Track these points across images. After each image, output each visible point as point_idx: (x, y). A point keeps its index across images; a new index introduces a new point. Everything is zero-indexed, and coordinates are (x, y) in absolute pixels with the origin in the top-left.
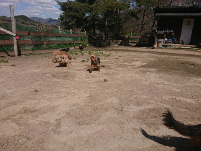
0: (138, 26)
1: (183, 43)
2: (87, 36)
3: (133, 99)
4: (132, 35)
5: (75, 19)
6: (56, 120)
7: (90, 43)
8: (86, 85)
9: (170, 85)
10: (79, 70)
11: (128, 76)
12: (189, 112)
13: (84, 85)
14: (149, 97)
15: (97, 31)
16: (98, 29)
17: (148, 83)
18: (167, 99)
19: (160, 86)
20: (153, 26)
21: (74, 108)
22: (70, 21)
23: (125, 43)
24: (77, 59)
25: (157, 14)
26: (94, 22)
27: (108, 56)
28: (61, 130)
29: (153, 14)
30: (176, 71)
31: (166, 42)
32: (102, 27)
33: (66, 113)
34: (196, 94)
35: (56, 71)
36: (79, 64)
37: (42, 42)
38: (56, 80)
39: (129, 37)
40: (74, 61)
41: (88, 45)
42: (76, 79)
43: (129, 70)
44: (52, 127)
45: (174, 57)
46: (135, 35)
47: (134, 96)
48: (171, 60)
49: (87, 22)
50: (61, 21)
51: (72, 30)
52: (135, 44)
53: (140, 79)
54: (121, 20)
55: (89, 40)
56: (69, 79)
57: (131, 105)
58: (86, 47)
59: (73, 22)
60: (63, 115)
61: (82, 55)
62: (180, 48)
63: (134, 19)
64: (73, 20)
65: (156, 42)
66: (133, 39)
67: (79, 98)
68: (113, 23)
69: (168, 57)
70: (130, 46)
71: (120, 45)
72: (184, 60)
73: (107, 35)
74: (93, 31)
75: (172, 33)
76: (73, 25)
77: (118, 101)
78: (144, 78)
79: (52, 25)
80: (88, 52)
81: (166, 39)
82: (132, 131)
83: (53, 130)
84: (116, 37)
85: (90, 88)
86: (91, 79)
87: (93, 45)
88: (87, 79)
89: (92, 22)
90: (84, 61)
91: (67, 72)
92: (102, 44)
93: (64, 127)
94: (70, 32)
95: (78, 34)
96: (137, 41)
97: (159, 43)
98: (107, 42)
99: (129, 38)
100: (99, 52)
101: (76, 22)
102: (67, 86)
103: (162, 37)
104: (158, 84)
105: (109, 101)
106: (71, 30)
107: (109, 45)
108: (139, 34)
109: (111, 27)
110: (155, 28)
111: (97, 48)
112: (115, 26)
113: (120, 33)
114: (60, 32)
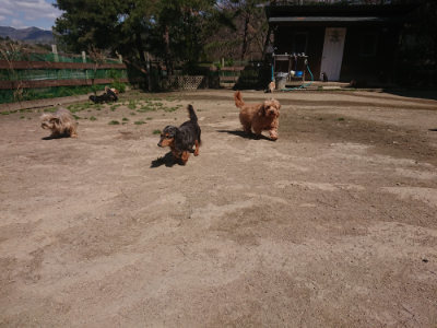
0: (236, 44)
1: (325, 79)
2: (125, 66)
3: (216, 193)
4: (226, 65)
5: (93, 29)
6: (31, 254)
7: (132, 83)
8: (115, 173)
9: (290, 161)
10: (99, 143)
11: (212, 148)
12: (321, 208)
13: (110, 173)
14: (249, 187)
15: (148, 56)
16: (150, 51)
17: (249, 159)
18: (283, 187)
19: (272, 164)
20: (267, 44)
21: (80, 223)
22: (81, 34)
23: (211, 81)
24: (99, 118)
25: (272, 19)
26: (138, 36)
27: (173, 109)
28: (42, 273)
29: (265, 20)
30: (306, 134)
31: (293, 79)
32: (157, 46)
33: (58, 236)
34: (338, 174)
35: (43, 147)
36: (102, 129)
37: (13, 83)
38: (41, 166)
39: (218, 68)
40: (91, 123)
41: (127, 88)
42: (90, 162)
43: (214, 137)
44: (21, 269)
45: (307, 107)
46: (230, 65)
47: (219, 187)
48: (300, 113)
49: (123, 35)
50: (58, 34)
51: (87, 53)
52: (233, 85)
53: (236, 154)
54: (199, 31)
55: (130, 77)
56: (73, 163)
57: (211, 204)
58: (122, 91)
59: (89, 36)
60: (49, 241)
61: (113, 109)
62: (320, 90)
63: (227, 29)
64: (89, 31)
65: (273, 78)
66: (228, 73)
67: (94, 202)
68: (183, 38)
69: (294, 107)
70: (223, 88)
71: (201, 87)
72: (325, 112)
73: (171, 64)
74: (138, 56)
75: (303, 59)
76: (89, 41)
77: (183, 200)
78: (242, 151)
79: (40, 45)
80: (128, 103)
81: (293, 72)
82: (204, 255)
83: (21, 274)
84: (192, 70)
85: (122, 178)
86: (127, 159)
87: (141, 87)
88: (116, 162)
89: (134, 36)
90: (116, 123)
91: (70, 148)
92: (160, 84)
93: (50, 266)
94: (81, 58)
95: (101, 62)
96: (237, 78)
97: (278, 80)
98: (173, 80)
99: (218, 73)
100: (153, 102)
101: (97, 35)
102: (65, 179)
103: (284, 67)
104: (269, 160)
105: (164, 201)
106: (84, 53)
107: (176, 86)
108: (240, 62)
109: (179, 48)
110: (270, 49)
111: (150, 95)
112: (188, 44)
113: (200, 60)
114: (57, 58)
